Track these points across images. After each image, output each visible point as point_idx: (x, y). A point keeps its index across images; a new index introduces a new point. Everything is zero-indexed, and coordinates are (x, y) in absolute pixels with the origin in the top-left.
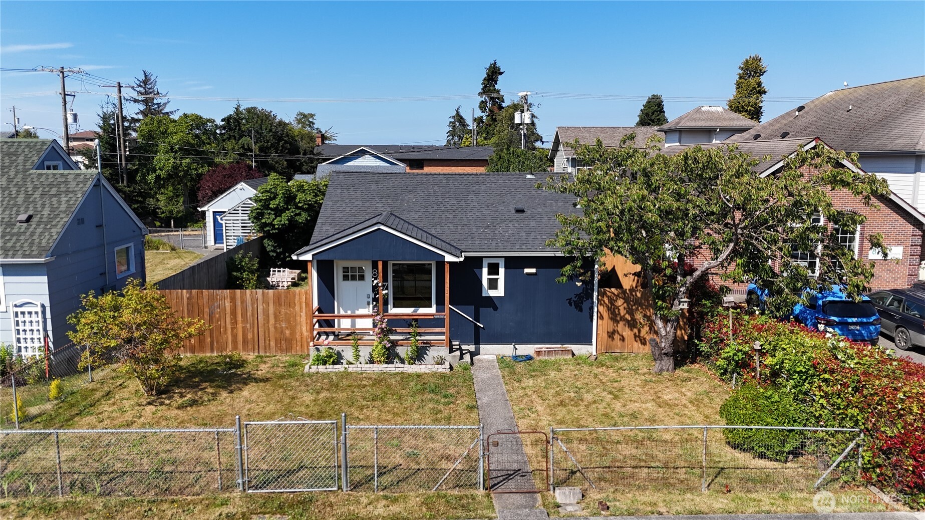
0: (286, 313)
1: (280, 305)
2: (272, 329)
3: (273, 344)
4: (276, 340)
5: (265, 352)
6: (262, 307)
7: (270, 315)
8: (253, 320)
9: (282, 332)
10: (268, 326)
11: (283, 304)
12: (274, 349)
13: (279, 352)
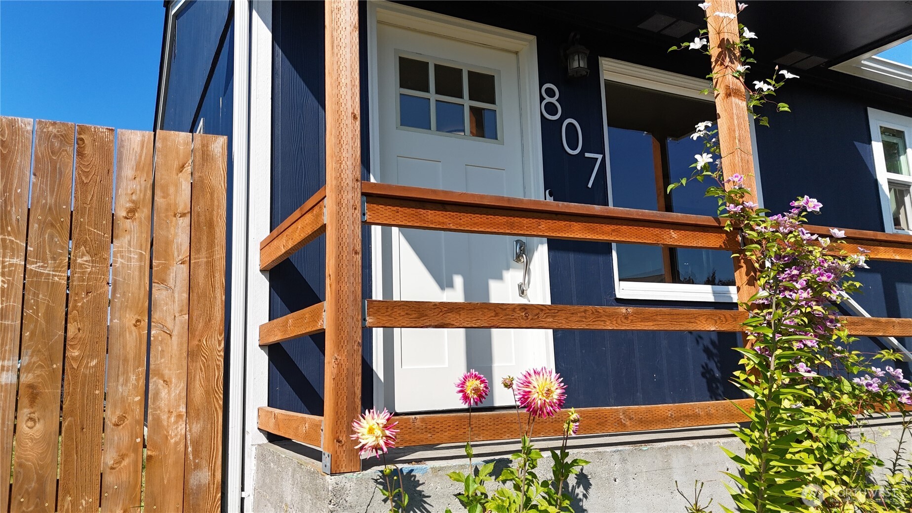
0: (32, 283)
11: (17, 213)
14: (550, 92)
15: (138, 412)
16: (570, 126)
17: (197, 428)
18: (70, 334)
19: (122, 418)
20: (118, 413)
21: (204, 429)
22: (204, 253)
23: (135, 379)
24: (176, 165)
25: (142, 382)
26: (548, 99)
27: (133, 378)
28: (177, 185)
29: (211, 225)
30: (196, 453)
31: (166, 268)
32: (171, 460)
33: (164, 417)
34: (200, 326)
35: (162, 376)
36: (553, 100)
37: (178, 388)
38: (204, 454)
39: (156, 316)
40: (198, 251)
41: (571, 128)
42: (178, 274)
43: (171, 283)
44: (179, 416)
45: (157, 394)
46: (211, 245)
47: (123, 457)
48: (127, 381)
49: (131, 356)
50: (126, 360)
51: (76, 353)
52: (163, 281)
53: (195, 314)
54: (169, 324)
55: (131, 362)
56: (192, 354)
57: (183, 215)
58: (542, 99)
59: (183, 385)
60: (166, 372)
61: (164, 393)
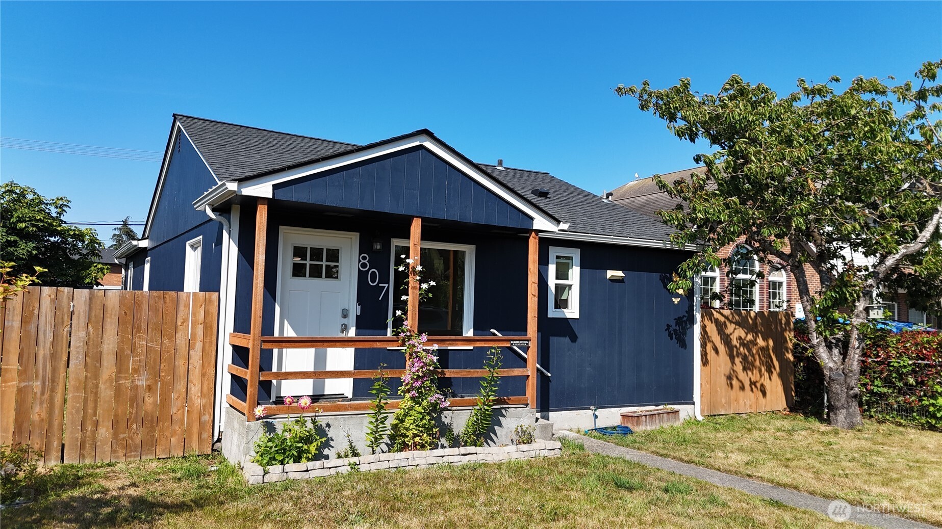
0: (149, 350)
1: (136, 328)
2: (106, 392)
3: (104, 432)
4: (115, 424)
5: (82, 456)
6: (82, 334)
7: (104, 356)
8: (54, 370)
9: (135, 400)
10: (97, 386)
11: (144, 326)
12: (107, 448)
13: (121, 453)
14: (364, 258)
15: (184, 395)
16: (373, 273)
17: (204, 401)
18: (161, 368)
19: (179, 397)
20: (177, 395)
21: (207, 401)
22: (208, 338)
23: (183, 383)
24: (199, 304)
25: (186, 384)
26: (363, 261)
27: (182, 383)
28: (199, 312)
29: (211, 327)
30: (204, 409)
31: (195, 344)
32: (195, 412)
33: (193, 397)
34: (206, 365)
35: (193, 383)
36: (365, 261)
37: (198, 387)
38: (207, 410)
39: (190, 361)
40: (206, 337)
41: (373, 274)
42: (199, 346)
43: (196, 349)
44: (198, 397)
45: (191, 389)
46: (211, 335)
47: (179, 410)
48: (180, 384)
49: (182, 375)
50: (180, 377)
51: (163, 374)
52: (193, 349)
53: (205, 360)
54: (195, 364)
55: (182, 378)
56: (203, 375)
57: (201, 324)
58: (360, 261)
59: (200, 386)
60: (194, 381)
61: (193, 389)
